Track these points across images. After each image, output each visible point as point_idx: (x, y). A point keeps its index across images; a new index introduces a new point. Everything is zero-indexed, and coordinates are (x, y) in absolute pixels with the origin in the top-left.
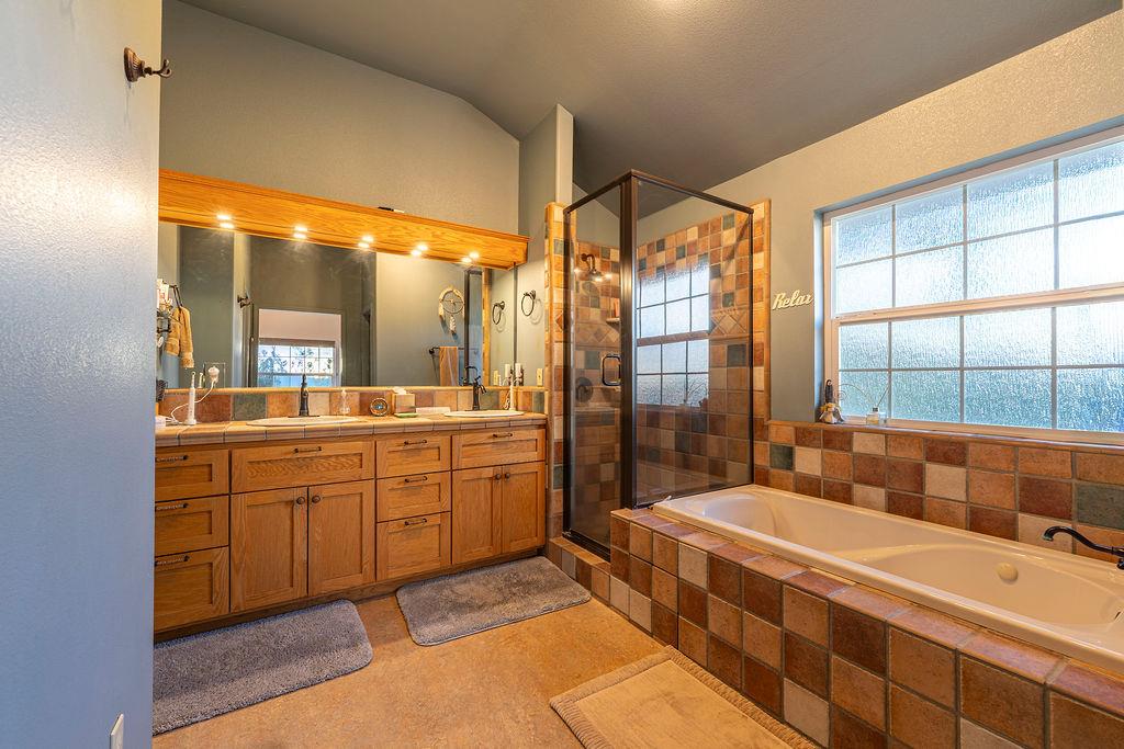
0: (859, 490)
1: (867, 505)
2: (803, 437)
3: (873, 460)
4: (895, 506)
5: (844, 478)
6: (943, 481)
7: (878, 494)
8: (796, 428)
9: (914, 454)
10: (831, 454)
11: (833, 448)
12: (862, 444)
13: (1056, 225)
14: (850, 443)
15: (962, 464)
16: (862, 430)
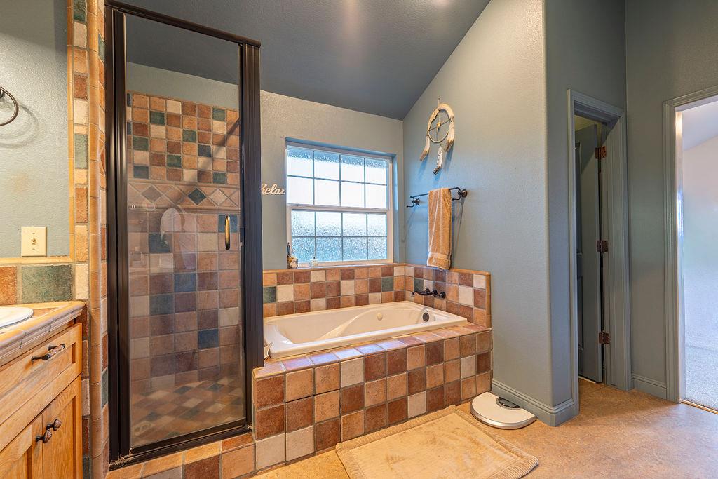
0: (314, 302)
1: (318, 309)
2: (282, 279)
3: (321, 284)
4: (330, 306)
5: (305, 298)
6: (348, 287)
7: (322, 302)
8: (278, 274)
9: (337, 278)
10: (299, 286)
11: (301, 282)
12: (316, 277)
13: (364, 183)
14: (309, 278)
15: (353, 279)
16: (314, 270)
